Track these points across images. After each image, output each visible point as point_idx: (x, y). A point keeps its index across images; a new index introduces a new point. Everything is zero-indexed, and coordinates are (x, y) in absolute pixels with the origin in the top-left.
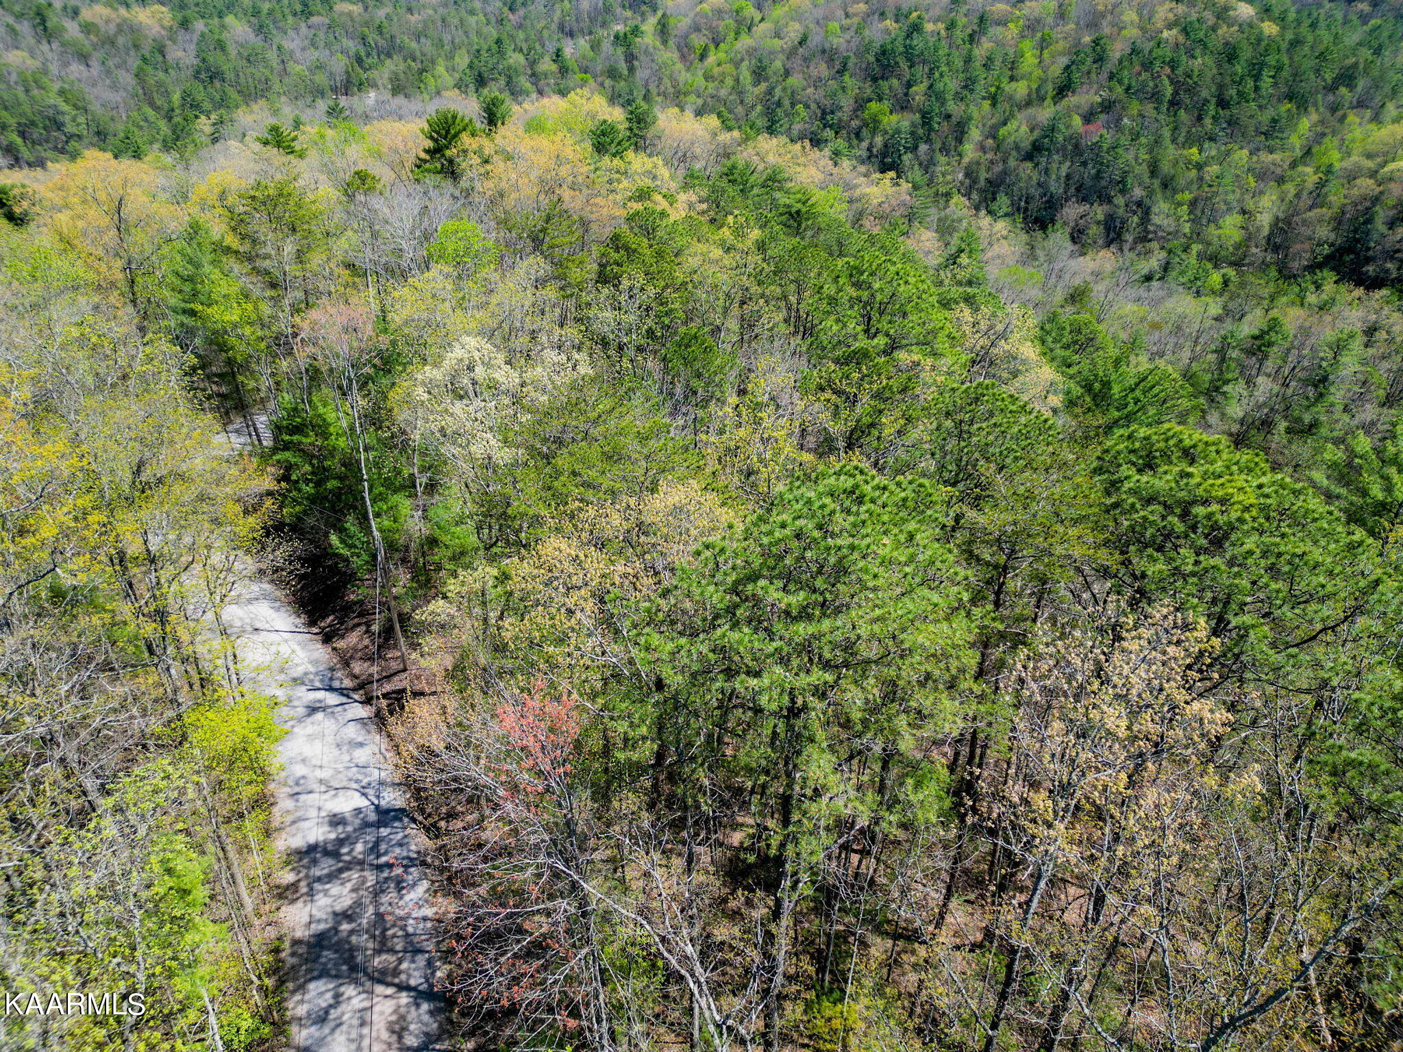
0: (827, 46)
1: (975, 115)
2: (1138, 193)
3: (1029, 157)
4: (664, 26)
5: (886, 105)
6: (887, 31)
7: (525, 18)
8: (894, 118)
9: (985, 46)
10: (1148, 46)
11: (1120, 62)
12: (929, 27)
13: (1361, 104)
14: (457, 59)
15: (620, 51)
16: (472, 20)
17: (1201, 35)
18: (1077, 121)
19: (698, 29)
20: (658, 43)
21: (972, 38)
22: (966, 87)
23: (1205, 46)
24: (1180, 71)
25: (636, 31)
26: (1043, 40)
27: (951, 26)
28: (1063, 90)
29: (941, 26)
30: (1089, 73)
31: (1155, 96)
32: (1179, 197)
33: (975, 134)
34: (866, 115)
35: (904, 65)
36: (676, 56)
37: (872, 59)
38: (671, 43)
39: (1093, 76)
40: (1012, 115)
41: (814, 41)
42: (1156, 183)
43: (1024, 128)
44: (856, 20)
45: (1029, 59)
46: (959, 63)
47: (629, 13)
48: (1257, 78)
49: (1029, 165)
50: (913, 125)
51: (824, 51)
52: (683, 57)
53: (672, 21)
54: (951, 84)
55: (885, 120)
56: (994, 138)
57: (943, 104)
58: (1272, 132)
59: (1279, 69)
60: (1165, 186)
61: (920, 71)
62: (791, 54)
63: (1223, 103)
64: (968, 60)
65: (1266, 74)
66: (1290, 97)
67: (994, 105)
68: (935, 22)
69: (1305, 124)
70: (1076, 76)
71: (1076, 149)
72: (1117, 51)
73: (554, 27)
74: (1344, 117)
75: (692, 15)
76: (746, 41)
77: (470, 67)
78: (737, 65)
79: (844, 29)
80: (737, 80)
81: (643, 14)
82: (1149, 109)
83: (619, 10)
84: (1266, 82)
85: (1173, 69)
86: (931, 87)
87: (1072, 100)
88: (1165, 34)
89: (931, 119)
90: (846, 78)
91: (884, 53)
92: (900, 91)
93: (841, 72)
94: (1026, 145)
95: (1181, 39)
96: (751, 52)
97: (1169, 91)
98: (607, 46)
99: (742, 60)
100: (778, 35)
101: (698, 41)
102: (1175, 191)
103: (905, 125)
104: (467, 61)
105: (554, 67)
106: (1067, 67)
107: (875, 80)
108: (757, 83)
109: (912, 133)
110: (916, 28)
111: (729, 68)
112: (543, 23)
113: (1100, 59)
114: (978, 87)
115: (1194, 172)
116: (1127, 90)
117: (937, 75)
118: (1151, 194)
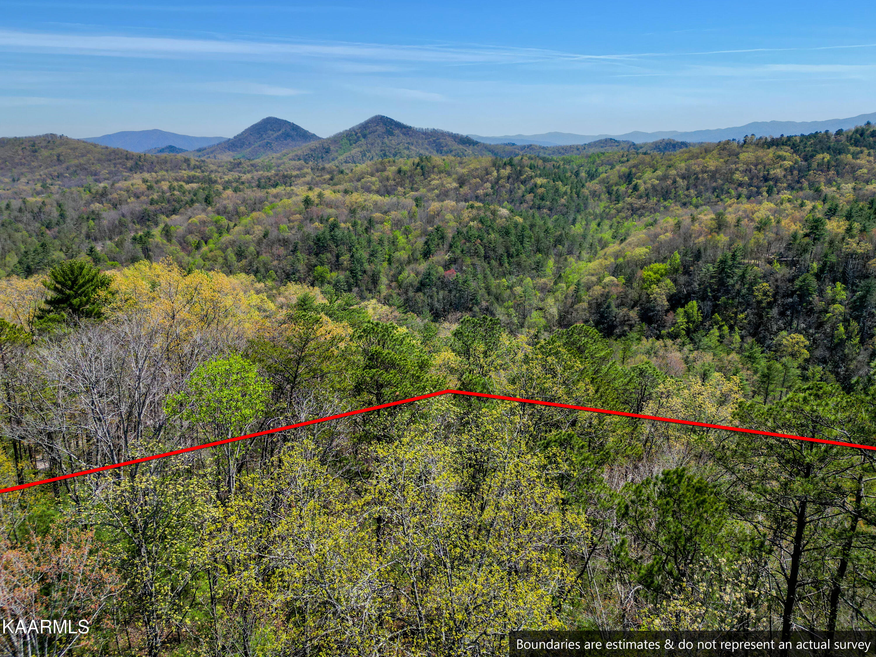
0: (281, 237)
1: (382, 270)
2: (484, 304)
3: (419, 290)
4: (167, 231)
5: (327, 268)
6: (316, 228)
7: (59, 232)
8: (334, 274)
9: (376, 235)
10: (465, 230)
11: (454, 238)
12: (342, 225)
13: (570, 253)
14: (8, 259)
15: (138, 247)
16: (18, 235)
17: (489, 223)
18: (441, 269)
19: (191, 232)
20: (165, 241)
21: (367, 230)
22: (372, 255)
23: (493, 229)
24: (485, 241)
25: (148, 234)
26: (406, 229)
27: (354, 225)
28: (427, 254)
29: (349, 225)
30: (438, 245)
31: (476, 253)
32: (506, 304)
33: (384, 280)
34: (315, 274)
35: (333, 246)
36: (178, 248)
37: (312, 244)
38: (174, 241)
39: (441, 246)
40: (403, 269)
41: (273, 234)
42: (492, 299)
43: (412, 275)
44: (296, 223)
45: (402, 240)
46: (364, 243)
47: (138, 227)
48: (522, 243)
49: (421, 294)
50: (347, 277)
51: (280, 241)
52: (183, 249)
53: (173, 229)
54: (363, 254)
55: (328, 276)
56: (397, 281)
57: (361, 266)
58: (538, 267)
59: (530, 237)
60: (497, 299)
61: (343, 248)
62: (259, 243)
63: (510, 256)
64: (369, 241)
65: (526, 240)
66: (539, 250)
67: (390, 264)
68: (345, 222)
69: (551, 263)
70: (432, 247)
71: (444, 284)
72: (450, 234)
73: (83, 236)
74: (566, 260)
75: (186, 224)
76: (226, 237)
77: (20, 262)
78: (224, 250)
79: (291, 228)
80: (226, 259)
81: (148, 227)
82: (476, 260)
83: (130, 225)
84: (527, 245)
85: (482, 240)
86: (352, 256)
87: (434, 259)
88: (472, 223)
89: (357, 273)
90: (299, 254)
91: (319, 240)
92: (334, 259)
93: (294, 251)
94: (416, 283)
95: (480, 225)
96: (232, 243)
97: (483, 252)
98: (128, 244)
99: (227, 248)
100: (247, 233)
101: (193, 239)
102: (503, 301)
103: (342, 277)
104: (16, 260)
105: (89, 258)
106: (426, 243)
107: (317, 254)
108: (239, 261)
109: (347, 282)
110: (334, 227)
111: (219, 253)
112: (74, 234)
113: (442, 238)
114: (378, 255)
115: (508, 291)
116: (462, 251)
117: (354, 250)
118: (492, 304)
